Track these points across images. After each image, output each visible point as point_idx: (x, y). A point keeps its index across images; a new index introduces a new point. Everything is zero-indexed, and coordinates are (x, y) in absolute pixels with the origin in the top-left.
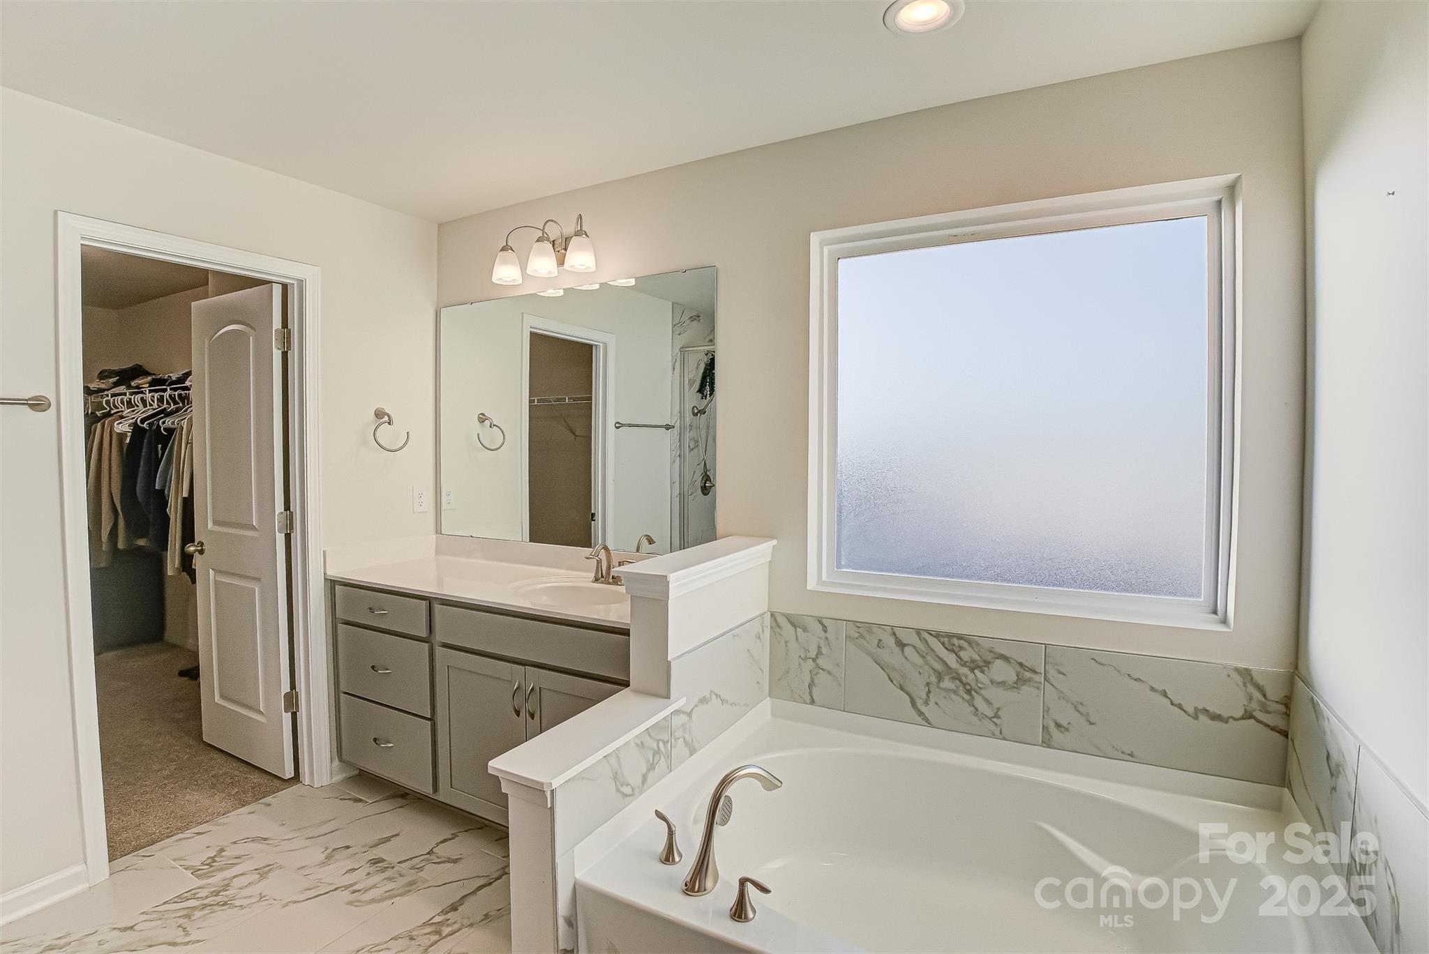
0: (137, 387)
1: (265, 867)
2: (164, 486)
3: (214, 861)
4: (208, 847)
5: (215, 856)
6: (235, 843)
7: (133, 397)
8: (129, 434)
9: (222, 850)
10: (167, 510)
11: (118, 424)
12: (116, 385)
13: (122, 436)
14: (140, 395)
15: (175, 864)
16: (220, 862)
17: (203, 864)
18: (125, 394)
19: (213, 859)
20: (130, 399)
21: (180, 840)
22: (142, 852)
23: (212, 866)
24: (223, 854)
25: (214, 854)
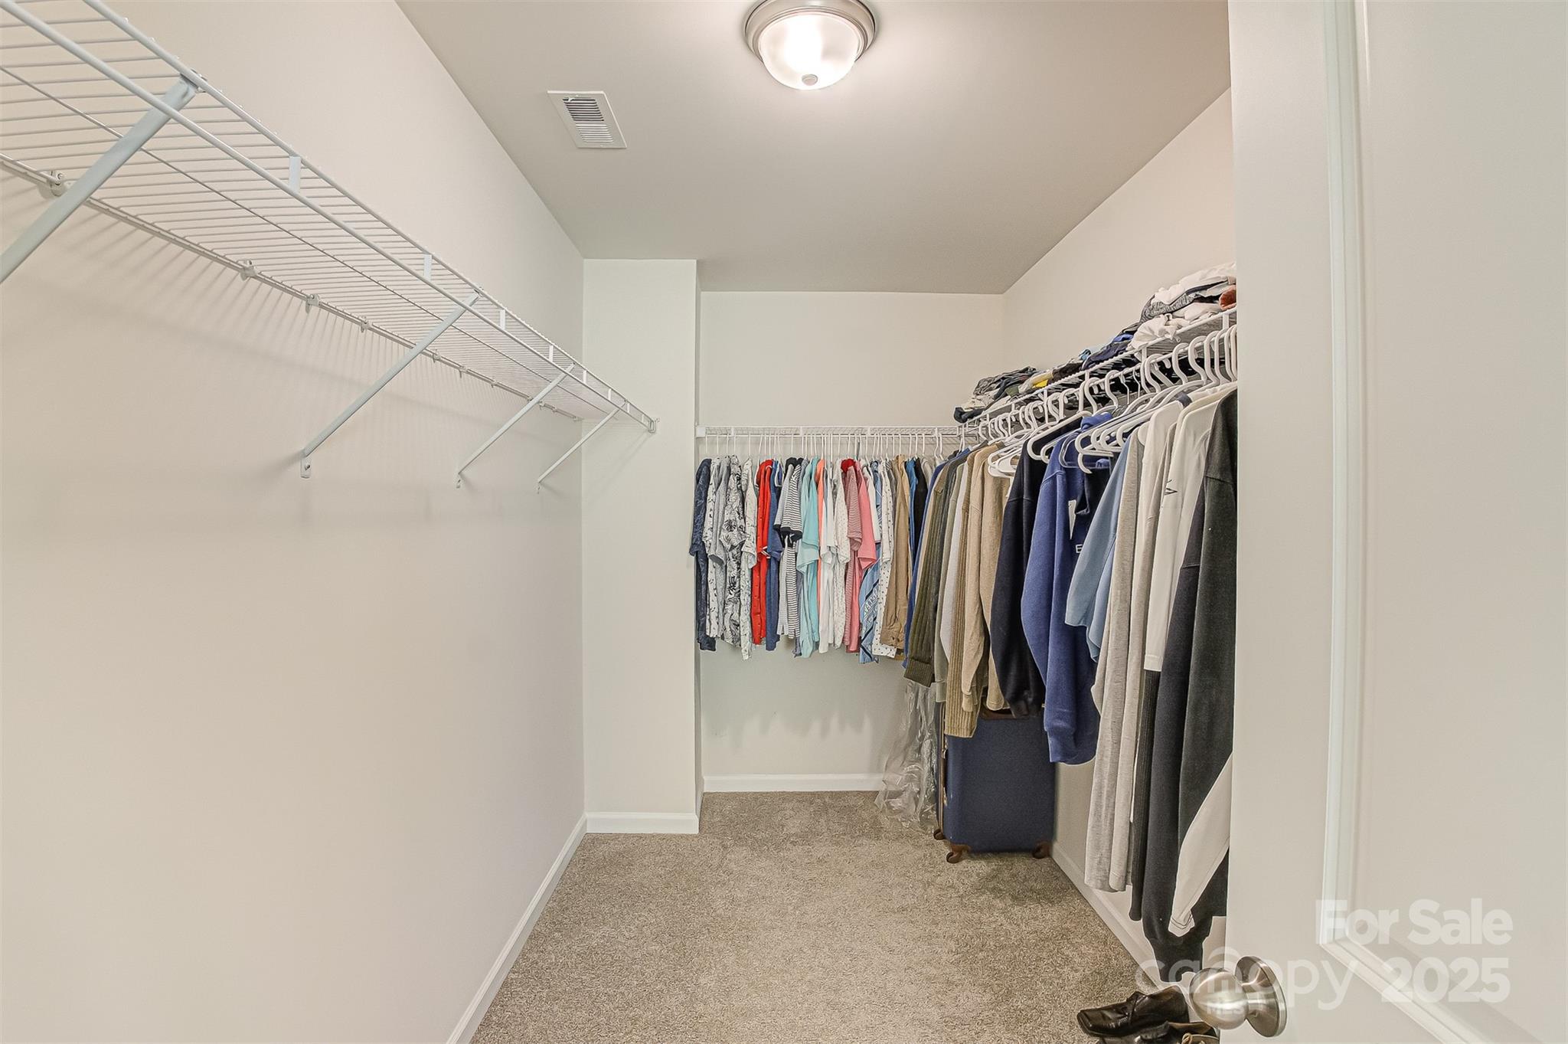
0: (1029, 392)
2: (1087, 615)
7: (1020, 412)
8: (1012, 479)
10: (1093, 689)
11: (994, 460)
12: (997, 397)
13: (1000, 483)
14: (1032, 405)
18: (1008, 409)
20: (1017, 416)
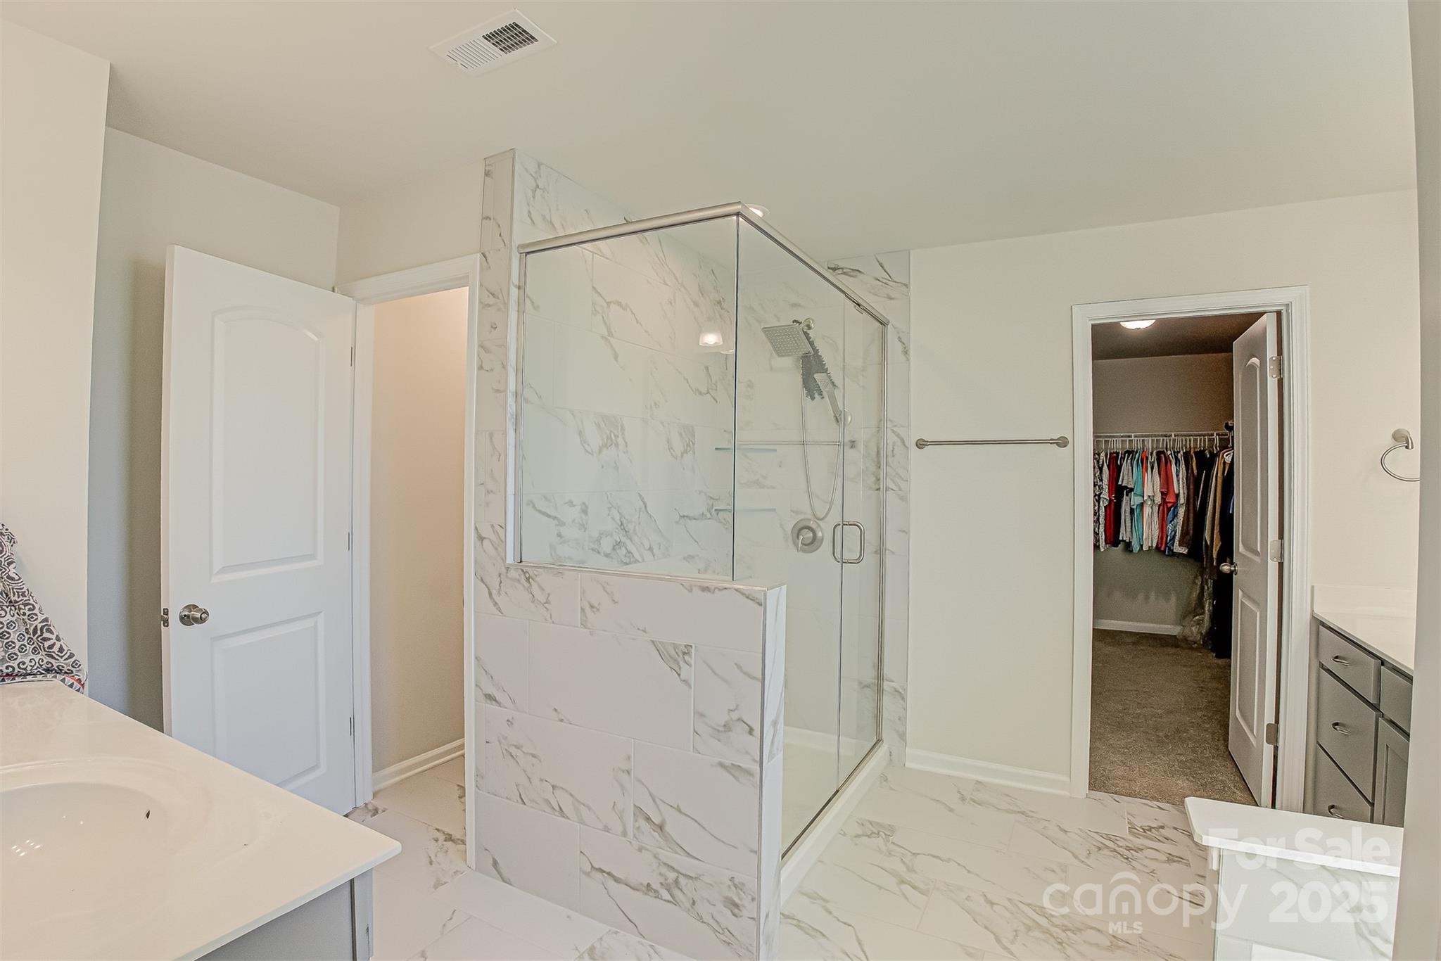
1: (1177, 857)
3: (1150, 830)
4: (1156, 819)
5: (1154, 828)
6: (1176, 829)
9: (1162, 827)
15: (1126, 816)
16: (1154, 833)
17: (1141, 827)
19: (1151, 828)
21: (1144, 804)
22: (1116, 797)
23: (1145, 832)
24: (1161, 830)
25: (1155, 826)
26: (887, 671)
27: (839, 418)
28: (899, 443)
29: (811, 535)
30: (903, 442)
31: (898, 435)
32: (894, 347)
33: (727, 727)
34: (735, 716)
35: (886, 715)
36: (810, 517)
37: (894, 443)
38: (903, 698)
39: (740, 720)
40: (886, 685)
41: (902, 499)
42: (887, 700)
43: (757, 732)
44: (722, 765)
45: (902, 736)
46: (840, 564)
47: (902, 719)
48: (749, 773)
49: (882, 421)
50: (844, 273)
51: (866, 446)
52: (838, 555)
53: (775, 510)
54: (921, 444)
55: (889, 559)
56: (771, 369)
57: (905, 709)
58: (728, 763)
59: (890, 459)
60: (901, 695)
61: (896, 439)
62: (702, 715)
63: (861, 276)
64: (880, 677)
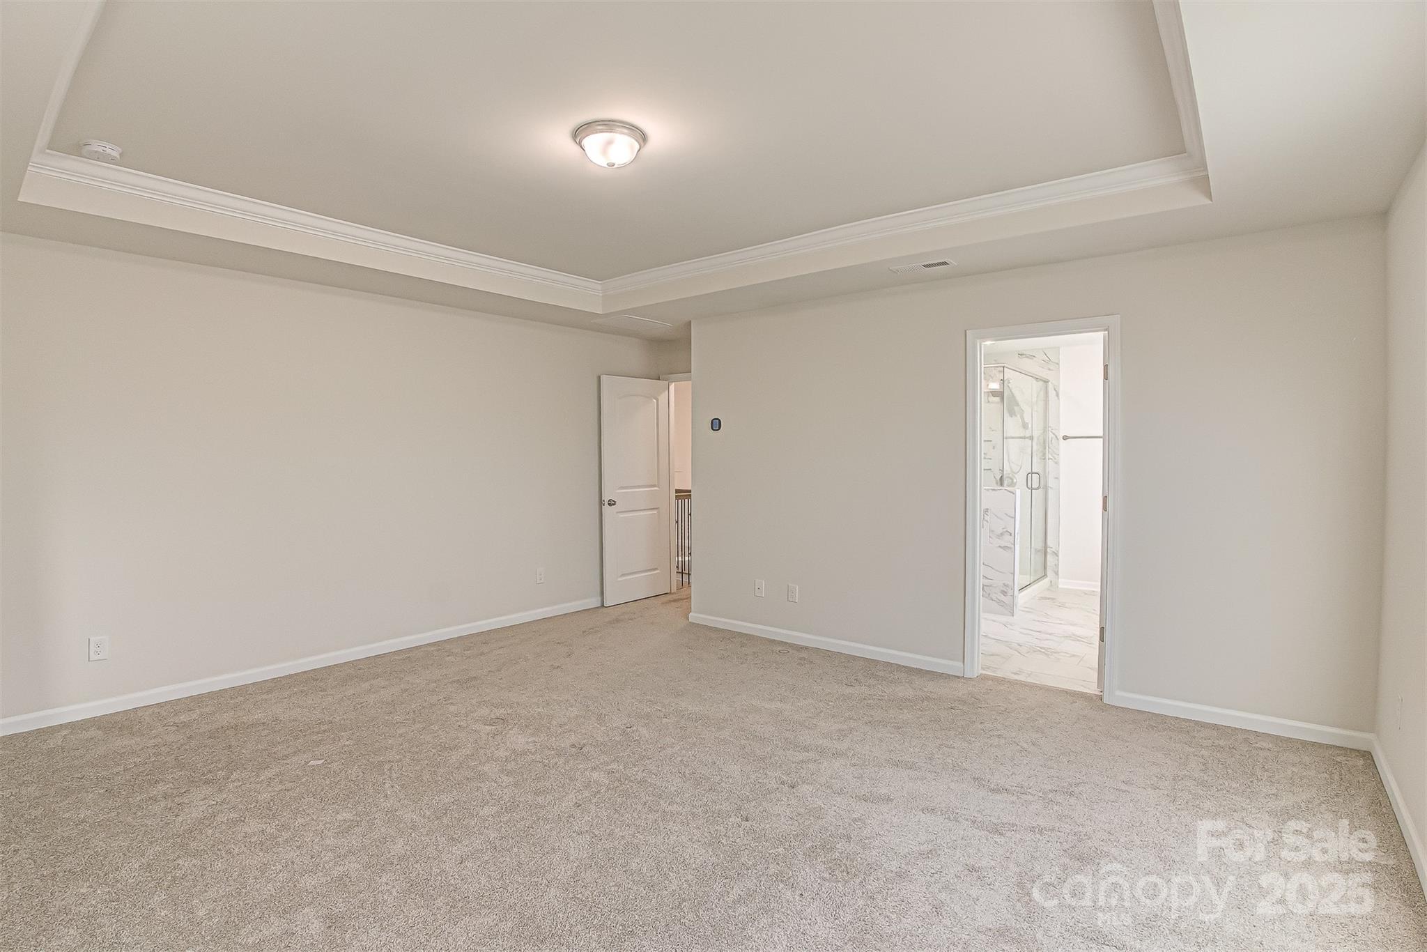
26: (1049, 543)
27: (1025, 426)
28: (1054, 437)
29: (1010, 481)
30: (1056, 437)
31: (1054, 434)
32: (1052, 393)
33: (1002, 534)
34: (1005, 530)
35: (1048, 564)
36: (1009, 472)
37: (1052, 438)
38: (1057, 556)
39: (1007, 531)
40: (1048, 550)
41: (1056, 463)
42: (1049, 557)
43: (1013, 535)
44: (1000, 546)
45: (1057, 573)
46: (1030, 490)
47: (1057, 565)
48: (1011, 548)
49: (1046, 429)
50: (1027, 357)
51: (1038, 439)
52: (1029, 485)
53: (990, 469)
54: (1065, 438)
55: (1050, 491)
56: (989, 402)
57: (1058, 560)
58: (1002, 546)
59: (1050, 445)
60: (1056, 554)
61: (1053, 435)
62: (993, 531)
63: (1035, 359)
64: (1046, 547)
